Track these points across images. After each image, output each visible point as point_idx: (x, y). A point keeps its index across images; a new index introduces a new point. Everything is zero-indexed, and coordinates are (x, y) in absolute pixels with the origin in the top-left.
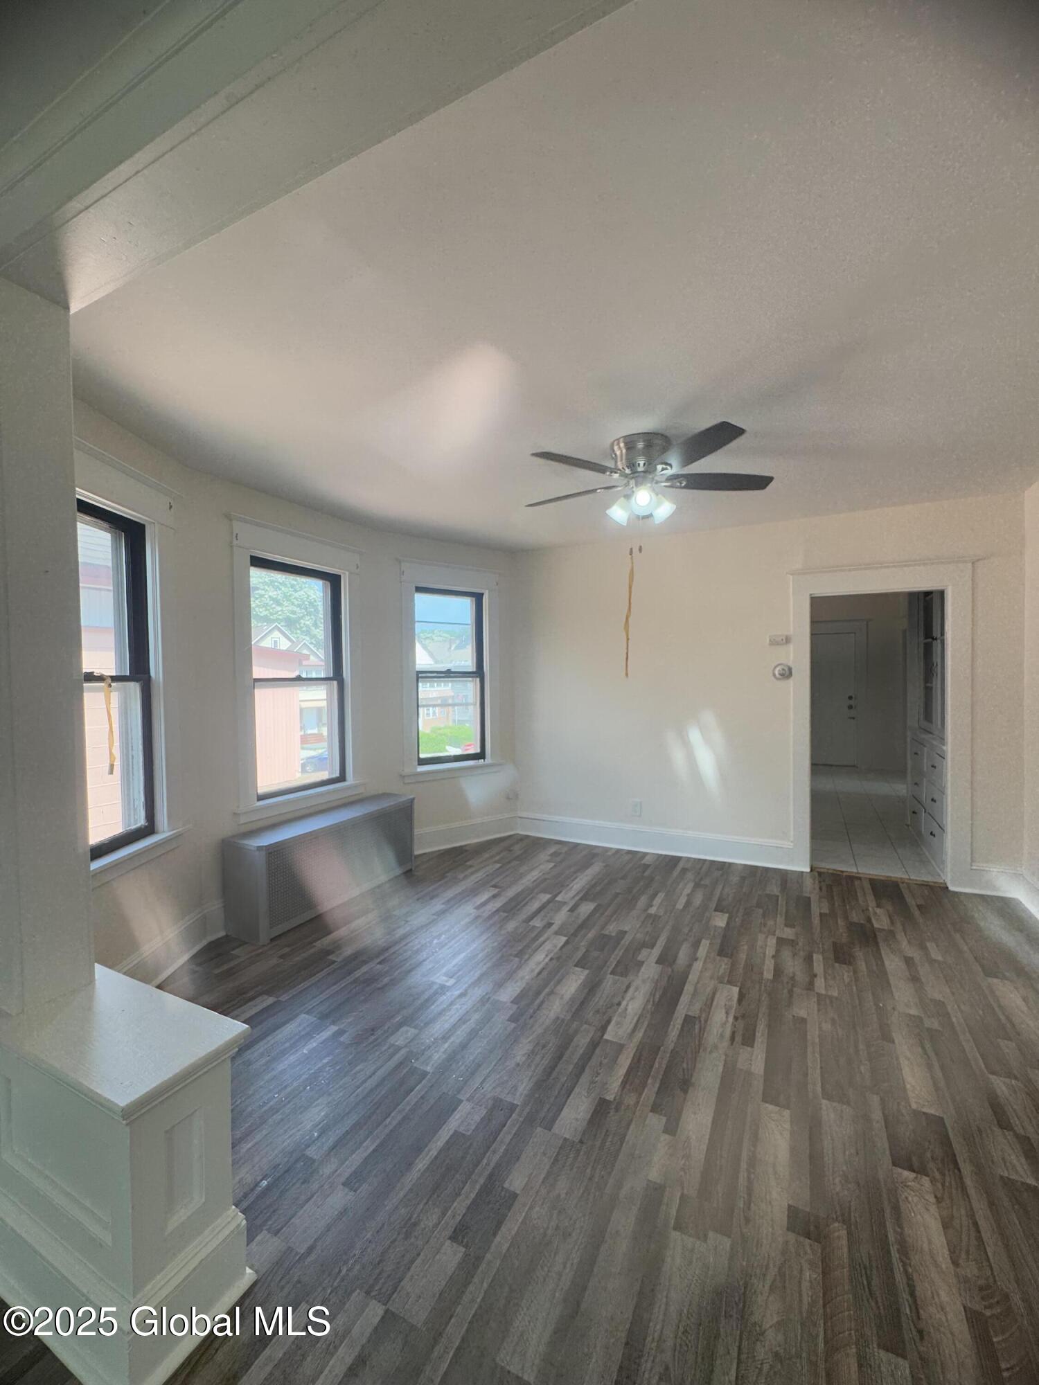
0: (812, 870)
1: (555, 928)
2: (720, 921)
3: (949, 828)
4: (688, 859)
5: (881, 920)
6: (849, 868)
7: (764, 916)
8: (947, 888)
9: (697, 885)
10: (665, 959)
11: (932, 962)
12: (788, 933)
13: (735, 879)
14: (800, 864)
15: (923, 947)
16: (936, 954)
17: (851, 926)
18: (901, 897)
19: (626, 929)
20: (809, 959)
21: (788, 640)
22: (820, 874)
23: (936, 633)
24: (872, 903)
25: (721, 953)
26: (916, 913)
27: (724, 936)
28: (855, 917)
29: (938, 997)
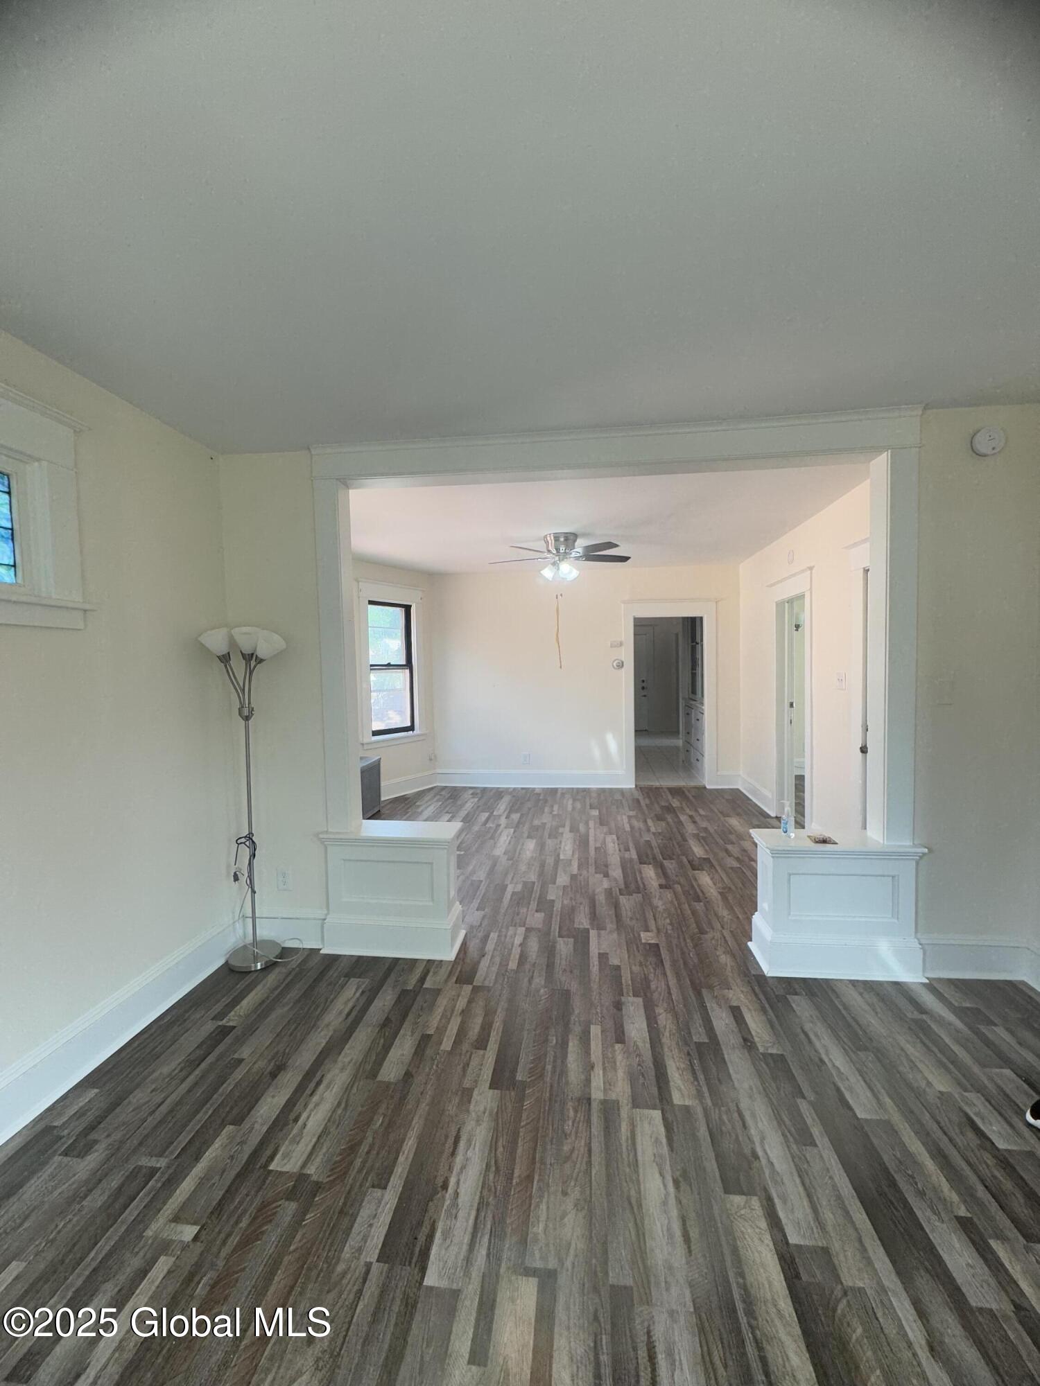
0: (636, 786)
1: (502, 826)
2: (595, 813)
3: (706, 754)
4: (563, 789)
5: (675, 803)
6: (657, 784)
7: (617, 808)
8: (705, 787)
9: (574, 800)
10: (573, 829)
11: (700, 815)
12: (632, 813)
13: (594, 795)
14: (630, 784)
15: (696, 811)
16: (702, 812)
17: (662, 807)
18: (683, 792)
19: (545, 821)
20: (645, 821)
21: (621, 644)
22: (641, 788)
23: (698, 640)
24: (670, 797)
25: (602, 824)
26: (693, 800)
27: (600, 818)
28: (663, 804)
29: (704, 826)
